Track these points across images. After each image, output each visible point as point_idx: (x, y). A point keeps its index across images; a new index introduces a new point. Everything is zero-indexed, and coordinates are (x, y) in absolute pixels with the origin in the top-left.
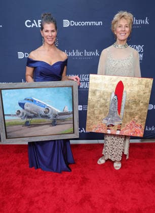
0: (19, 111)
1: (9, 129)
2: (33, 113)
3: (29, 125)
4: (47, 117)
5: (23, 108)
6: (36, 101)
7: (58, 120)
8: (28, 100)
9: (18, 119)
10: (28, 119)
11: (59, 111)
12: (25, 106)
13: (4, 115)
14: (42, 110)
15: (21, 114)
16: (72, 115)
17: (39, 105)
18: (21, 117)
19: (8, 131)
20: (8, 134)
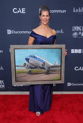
0: (25, 64)
1: (18, 75)
2: (35, 65)
3: (32, 73)
4: (43, 68)
5: (28, 62)
6: (37, 57)
7: (50, 70)
8: (32, 56)
9: (24, 69)
10: (31, 69)
11: (52, 65)
12: (29, 60)
13: (15, 66)
14: (41, 64)
15: (26, 66)
16: (60, 67)
17: (39, 60)
18: (26, 67)
19: (17, 77)
20: (17, 79)
